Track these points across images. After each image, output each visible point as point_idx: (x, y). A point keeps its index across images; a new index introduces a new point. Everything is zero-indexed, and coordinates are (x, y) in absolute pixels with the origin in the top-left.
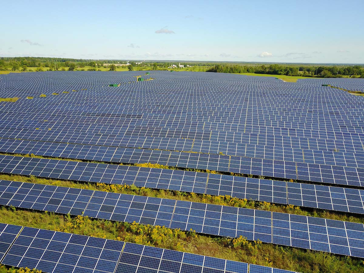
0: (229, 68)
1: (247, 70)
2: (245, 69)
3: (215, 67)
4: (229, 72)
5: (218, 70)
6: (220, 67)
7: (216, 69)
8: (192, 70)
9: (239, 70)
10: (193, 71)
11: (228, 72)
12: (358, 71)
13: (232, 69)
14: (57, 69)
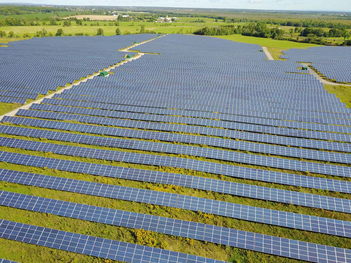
0: (216, 30)
1: (235, 32)
2: (232, 30)
3: (203, 29)
4: (217, 35)
5: (205, 33)
6: (207, 30)
7: (204, 31)
8: (179, 31)
9: (226, 32)
10: (180, 33)
11: (215, 34)
12: (343, 33)
13: (219, 31)
14: (44, 35)
